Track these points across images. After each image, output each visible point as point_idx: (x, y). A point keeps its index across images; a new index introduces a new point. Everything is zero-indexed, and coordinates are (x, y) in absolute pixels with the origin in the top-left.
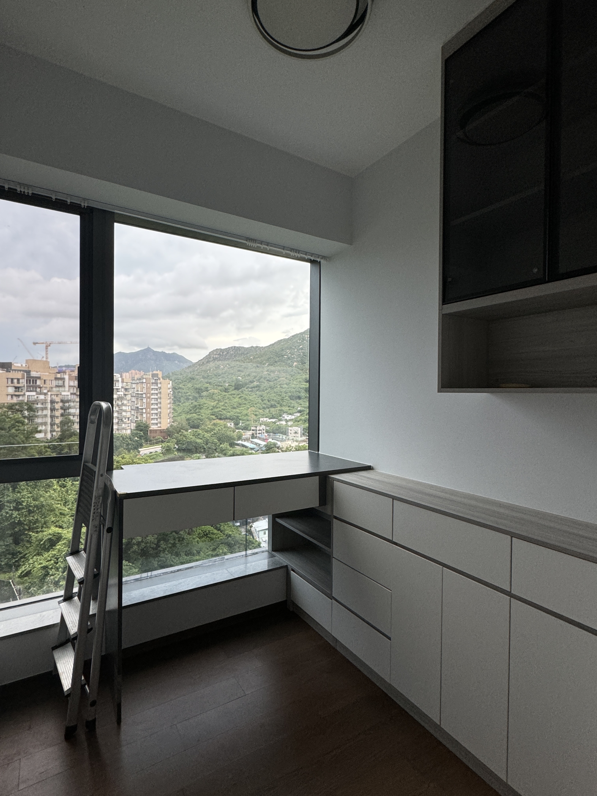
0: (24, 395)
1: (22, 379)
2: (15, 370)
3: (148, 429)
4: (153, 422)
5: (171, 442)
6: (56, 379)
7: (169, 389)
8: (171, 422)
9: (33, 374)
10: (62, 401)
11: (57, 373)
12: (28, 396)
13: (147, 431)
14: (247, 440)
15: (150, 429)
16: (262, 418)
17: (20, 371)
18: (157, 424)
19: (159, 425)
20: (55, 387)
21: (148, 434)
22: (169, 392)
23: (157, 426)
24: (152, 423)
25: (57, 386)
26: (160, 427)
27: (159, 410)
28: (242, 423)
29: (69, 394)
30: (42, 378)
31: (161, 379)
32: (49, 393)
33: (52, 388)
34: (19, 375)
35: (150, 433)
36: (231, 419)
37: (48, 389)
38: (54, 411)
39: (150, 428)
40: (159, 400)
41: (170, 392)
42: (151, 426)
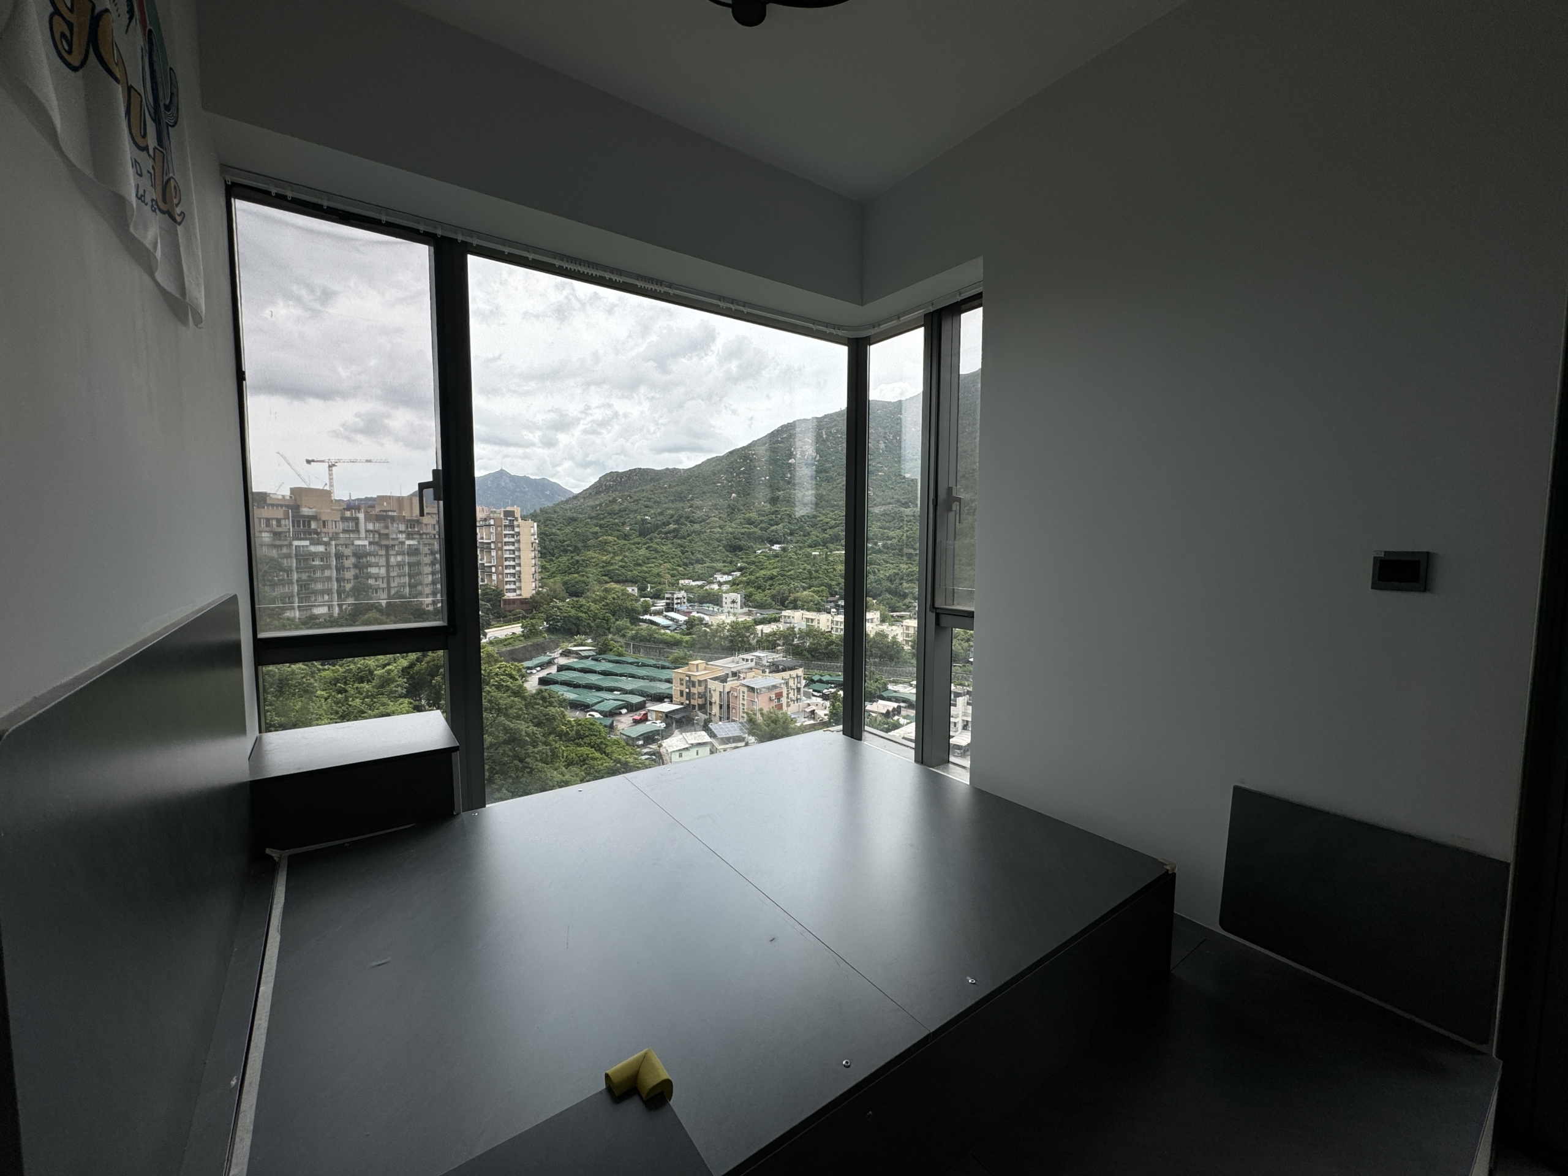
0: (290, 545)
1: (285, 519)
2: (273, 505)
3: (501, 598)
4: (508, 587)
5: (537, 617)
6: (344, 519)
7: (533, 535)
8: (537, 586)
9: (305, 511)
10: (355, 555)
11: (344, 509)
12: (296, 546)
13: (500, 601)
14: (658, 613)
15: (504, 598)
16: (682, 579)
17: (282, 506)
18: (514, 590)
19: (518, 592)
20: (343, 533)
21: (500, 606)
22: (533, 540)
23: (515, 594)
24: (506, 589)
25: (345, 531)
26: (520, 595)
27: (518, 568)
28: (651, 588)
29: (366, 543)
30: (318, 517)
31: (520, 519)
32: (333, 543)
33: (337, 534)
34: (279, 513)
35: (504, 604)
36: (633, 581)
37: (331, 535)
38: (343, 571)
39: (504, 596)
40: (517, 553)
41: (535, 539)
42: (506, 594)
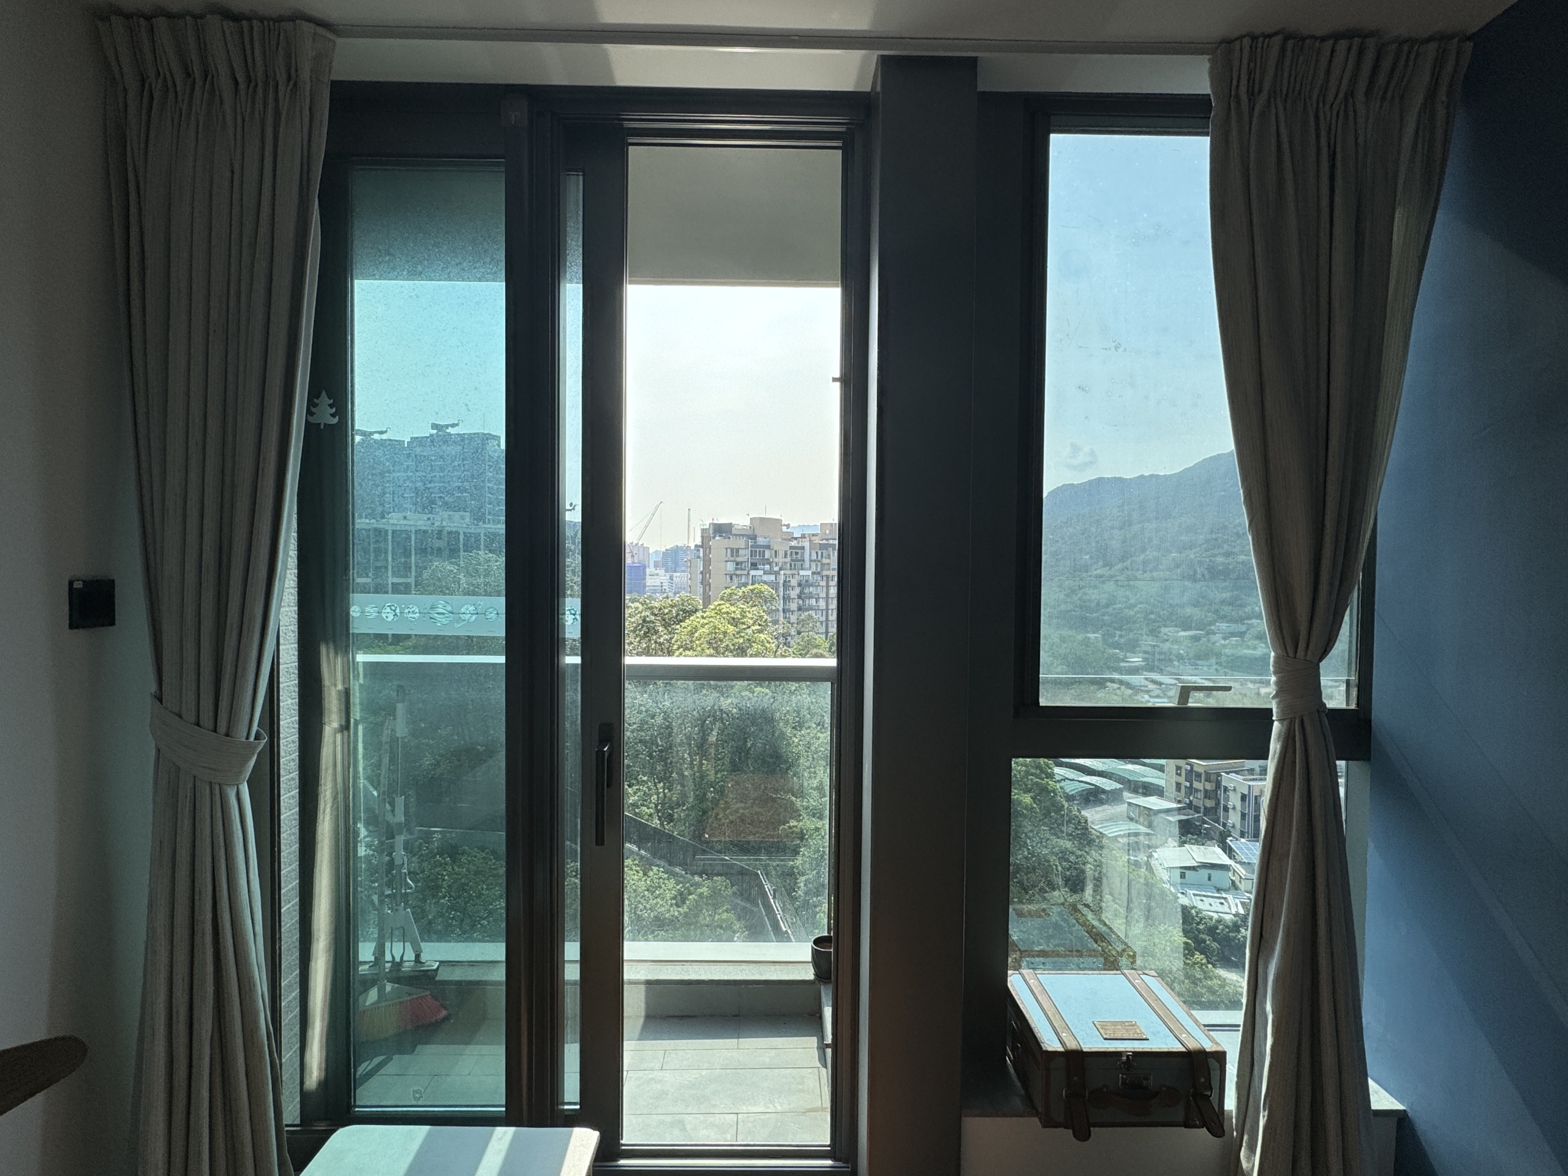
0: (748, 574)
1: (745, 549)
2: (736, 535)
9: (761, 541)
10: (800, 585)
11: (793, 538)
17: (743, 535)
25: (792, 561)
29: (809, 573)
30: (771, 547)
32: (782, 572)
34: (741, 543)
37: (780, 565)
38: (789, 602)
